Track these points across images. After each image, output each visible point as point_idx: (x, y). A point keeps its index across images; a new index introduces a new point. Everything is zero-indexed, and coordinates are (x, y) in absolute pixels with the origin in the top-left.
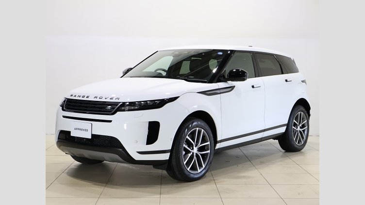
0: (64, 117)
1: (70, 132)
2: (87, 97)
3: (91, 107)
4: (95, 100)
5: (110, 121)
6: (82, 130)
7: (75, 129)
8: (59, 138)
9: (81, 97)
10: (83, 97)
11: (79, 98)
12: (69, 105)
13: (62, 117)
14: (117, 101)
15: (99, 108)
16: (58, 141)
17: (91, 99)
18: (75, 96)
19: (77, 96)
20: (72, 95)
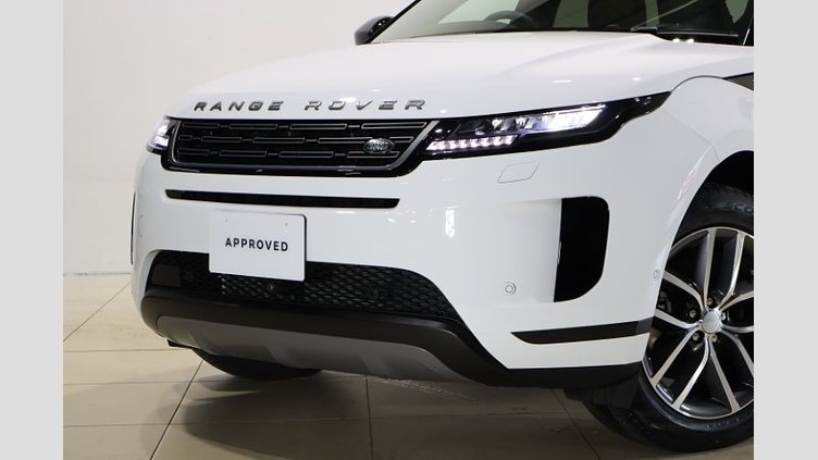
0: (172, 194)
1: (206, 257)
2: (274, 107)
3: (297, 147)
4: (312, 115)
5: (391, 203)
6: (260, 245)
7: (228, 243)
8: (150, 284)
9: (245, 108)
10: (256, 107)
11: (234, 115)
12: (192, 144)
13: (165, 198)
14: (413, 114)
15: (337, 148)
16: (145, 297)
17: (292, 111)
18: (218, 107)
19: (225, 107)
20: (201, 106)
